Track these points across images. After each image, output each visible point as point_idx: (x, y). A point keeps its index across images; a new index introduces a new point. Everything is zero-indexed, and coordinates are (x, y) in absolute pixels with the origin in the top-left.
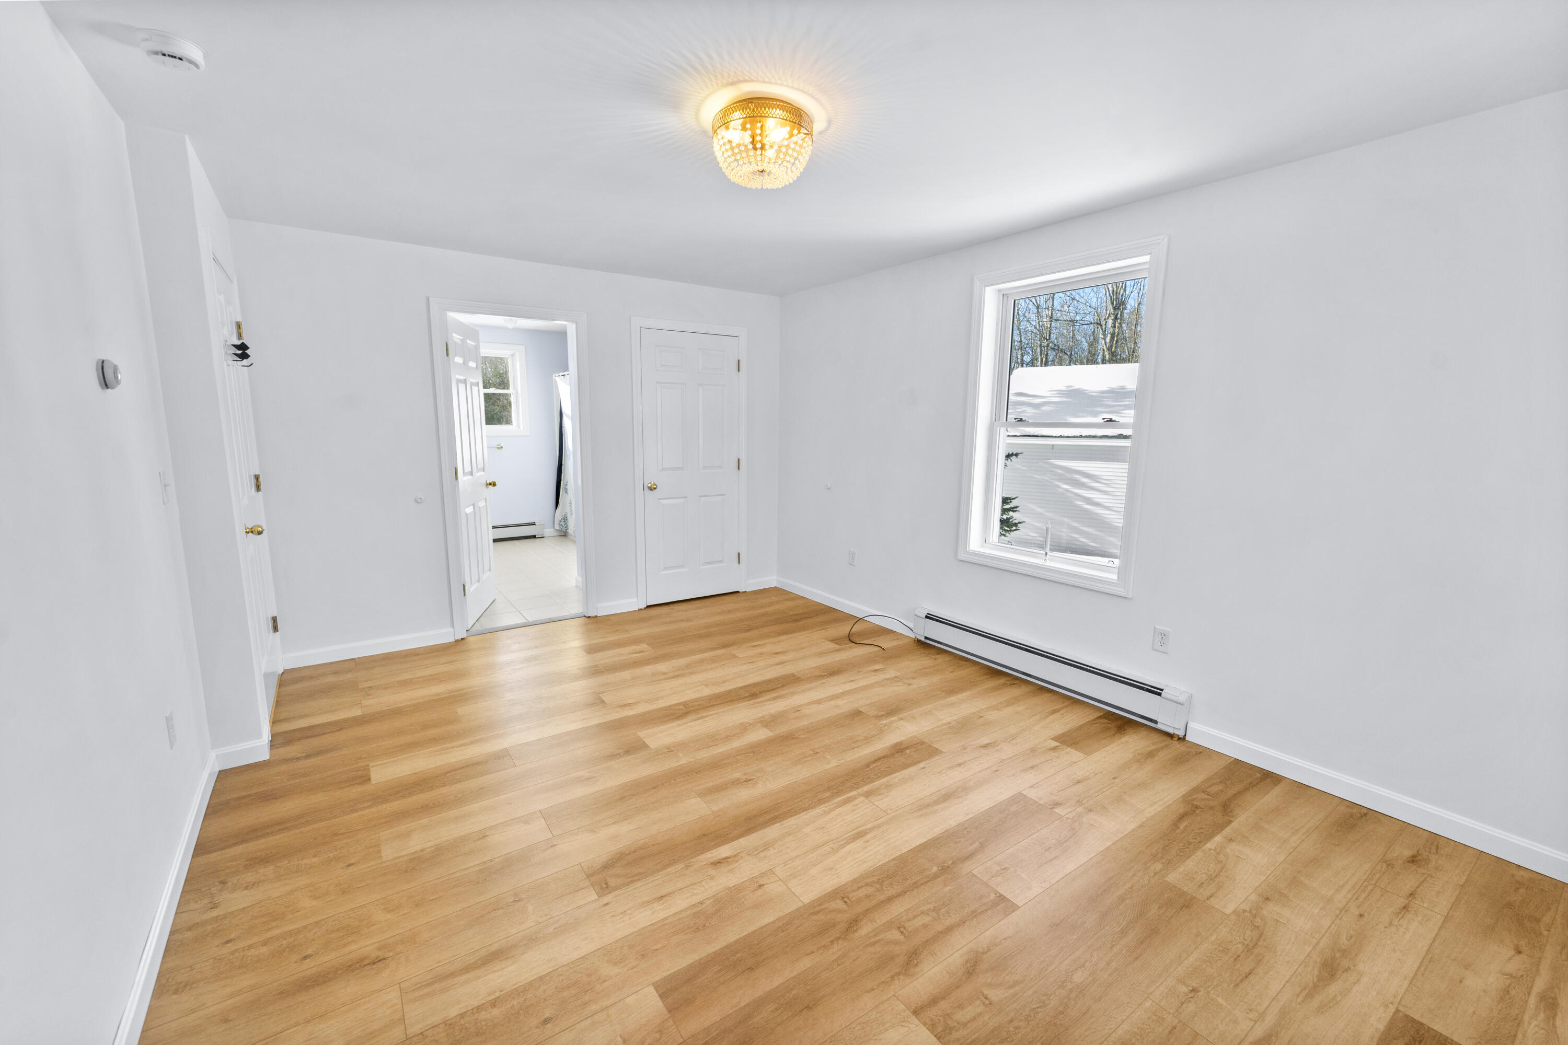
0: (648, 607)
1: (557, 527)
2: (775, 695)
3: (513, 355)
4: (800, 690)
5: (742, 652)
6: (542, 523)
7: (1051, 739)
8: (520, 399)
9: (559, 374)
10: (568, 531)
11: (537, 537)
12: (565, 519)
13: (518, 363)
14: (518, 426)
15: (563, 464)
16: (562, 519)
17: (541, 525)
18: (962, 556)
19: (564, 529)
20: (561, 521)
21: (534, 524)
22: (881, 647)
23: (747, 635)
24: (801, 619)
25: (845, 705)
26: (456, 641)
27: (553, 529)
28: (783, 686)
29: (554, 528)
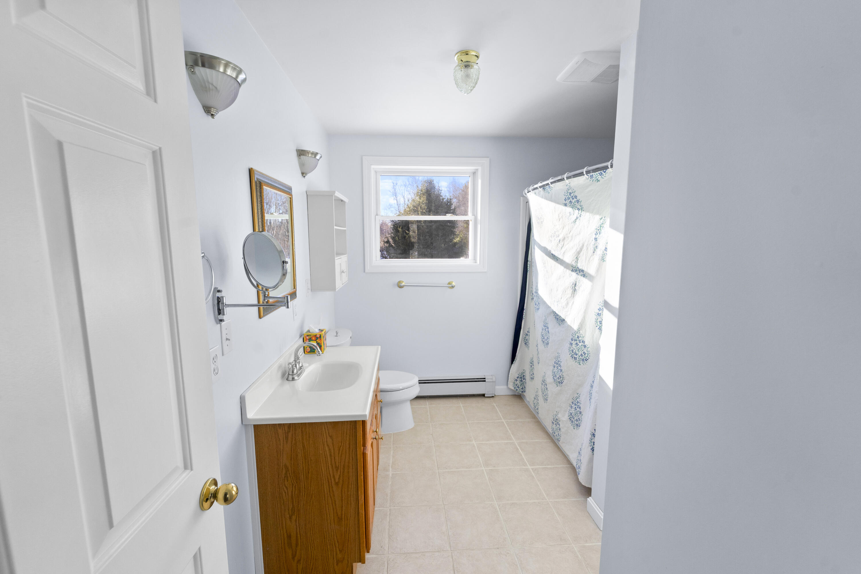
1: (511, 386)
3: (474, 173)
6: (494, 379)
8: (479, 226)
9: (535, 186)
10: (525, 394)
11: (486, 396)
12: (522, 378)
13: (480, 181)
14: (475, 259)
15: (525, 308)
16: (518, 377)
17: (493, 382)
19: (519, 391)
20: (516, 380)
21: (483, 380)
27: (505, 387)
29: (507, 385)
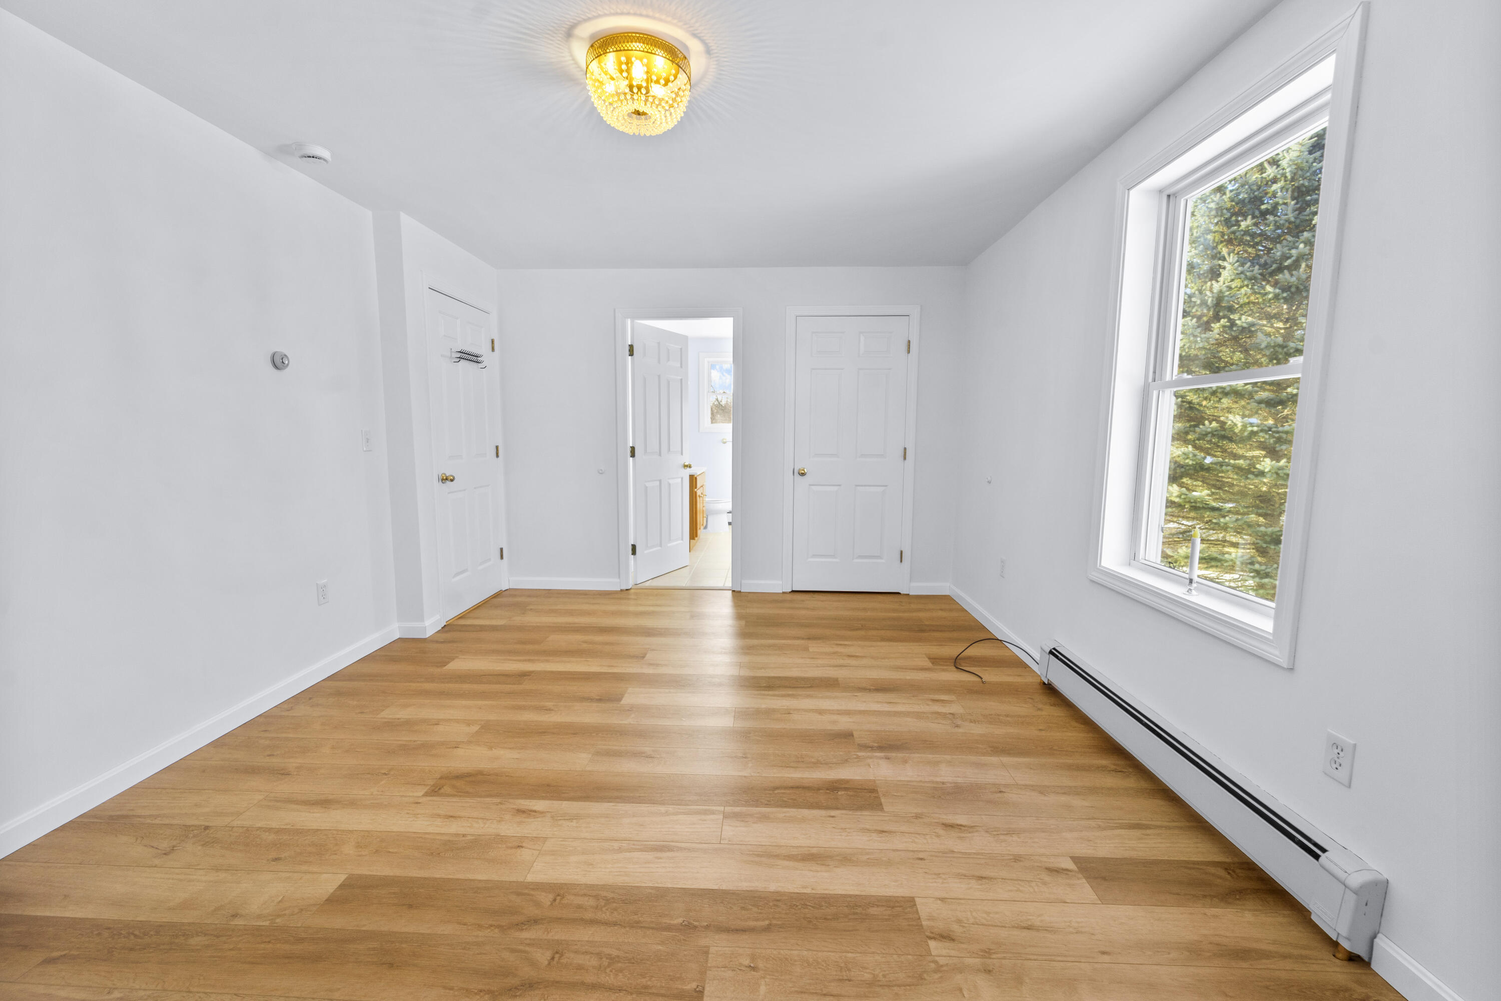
0: (793, 591)
2: (790, 693)
4: (820, 695)
5: (815, 647)
7: (1071, 857)
18: (1095, 576)
22: (982, 678)
23: (849, 633)
24: (930, 630)
25: (844, 723)
26: (622, 590)
28: (811, 687)
